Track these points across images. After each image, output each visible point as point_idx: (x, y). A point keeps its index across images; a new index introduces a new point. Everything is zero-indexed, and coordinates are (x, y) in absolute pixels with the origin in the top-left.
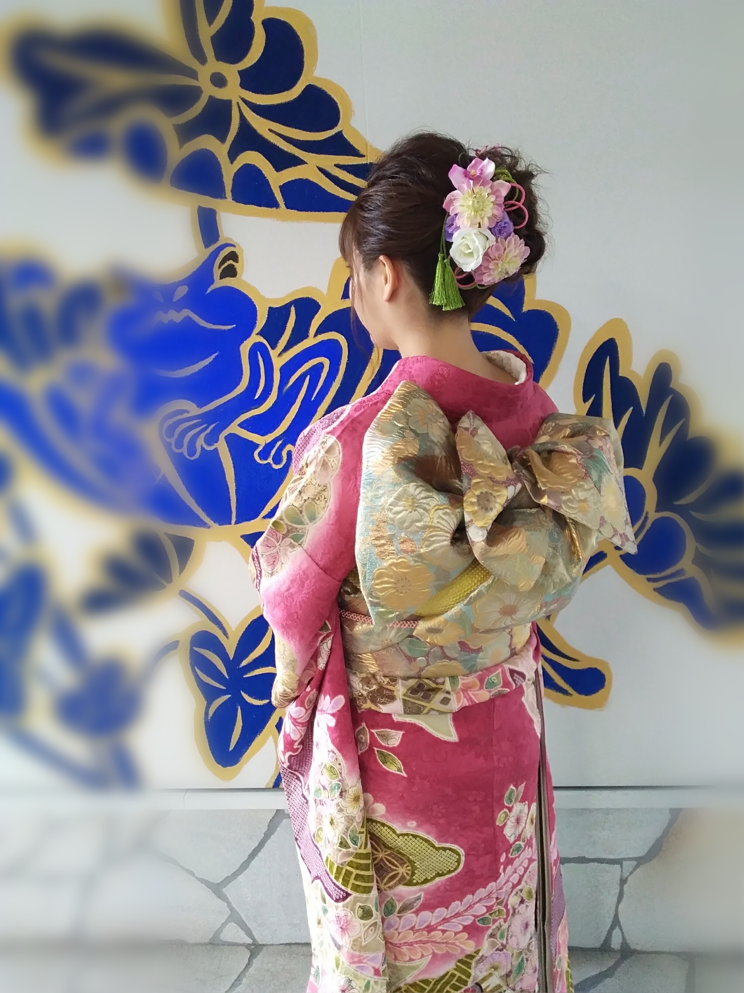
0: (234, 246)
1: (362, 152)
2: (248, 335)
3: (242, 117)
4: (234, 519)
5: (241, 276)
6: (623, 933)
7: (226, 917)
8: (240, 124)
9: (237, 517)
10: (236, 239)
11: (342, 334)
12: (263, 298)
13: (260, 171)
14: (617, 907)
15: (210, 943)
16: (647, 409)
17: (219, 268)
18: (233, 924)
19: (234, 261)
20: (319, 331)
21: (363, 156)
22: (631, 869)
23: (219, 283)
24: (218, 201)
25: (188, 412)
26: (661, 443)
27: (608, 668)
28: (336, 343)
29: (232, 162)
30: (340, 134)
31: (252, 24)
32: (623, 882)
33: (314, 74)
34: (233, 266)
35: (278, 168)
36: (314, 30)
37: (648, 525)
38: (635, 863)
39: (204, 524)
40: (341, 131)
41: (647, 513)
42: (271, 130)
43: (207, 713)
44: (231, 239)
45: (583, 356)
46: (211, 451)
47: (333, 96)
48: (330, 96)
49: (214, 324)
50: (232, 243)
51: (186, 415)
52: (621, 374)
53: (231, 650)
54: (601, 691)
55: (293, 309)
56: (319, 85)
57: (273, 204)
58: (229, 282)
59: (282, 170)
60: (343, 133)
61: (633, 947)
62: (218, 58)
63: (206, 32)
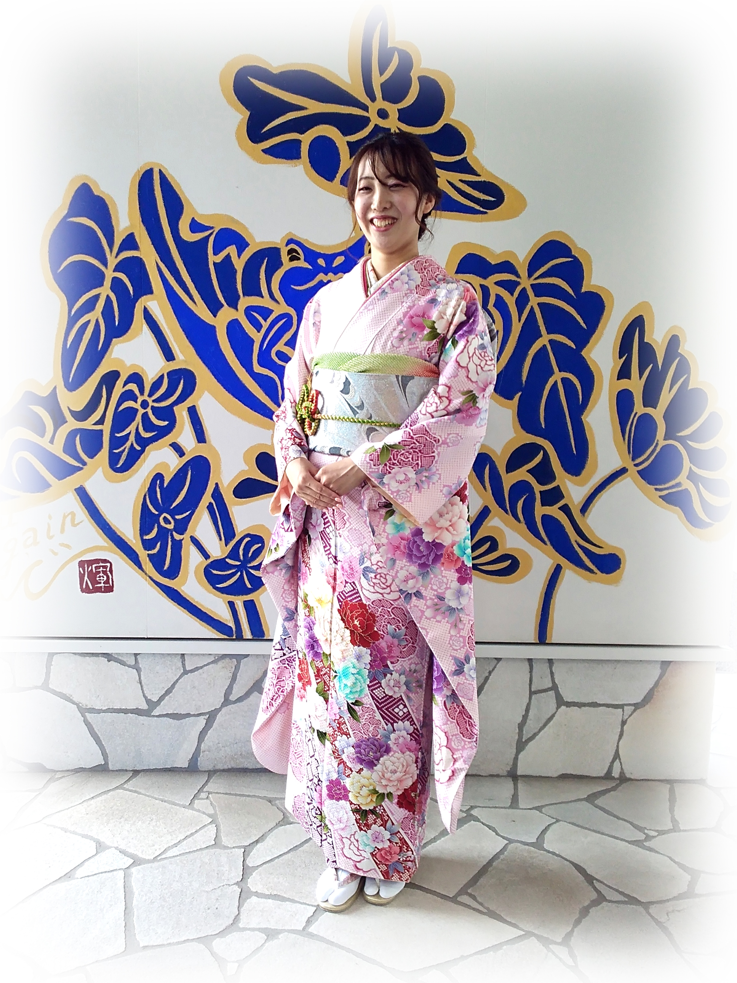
1: (479, 173)
6: (621, 763)
14: (618, 743)
16: (662, 366)
21: (479, 176)
22: (630, 712)
26: (670, 391)
27: (623, 554)
30: (464, 160)
31: (410, 78)
32: (624, 723)
33: (451, 117)
36: (453, 88)
37: (658, 449)
38: (633, 708)
40: (466, 158)
41: (658, 440)
45: (620, 327)
47: (463, 133)
48: (460, 133)
52: (646, 341)
54: (617, 572)
56: (453, 124)
61: (628, 776)
62: (384, 99)
63: (377, 81)
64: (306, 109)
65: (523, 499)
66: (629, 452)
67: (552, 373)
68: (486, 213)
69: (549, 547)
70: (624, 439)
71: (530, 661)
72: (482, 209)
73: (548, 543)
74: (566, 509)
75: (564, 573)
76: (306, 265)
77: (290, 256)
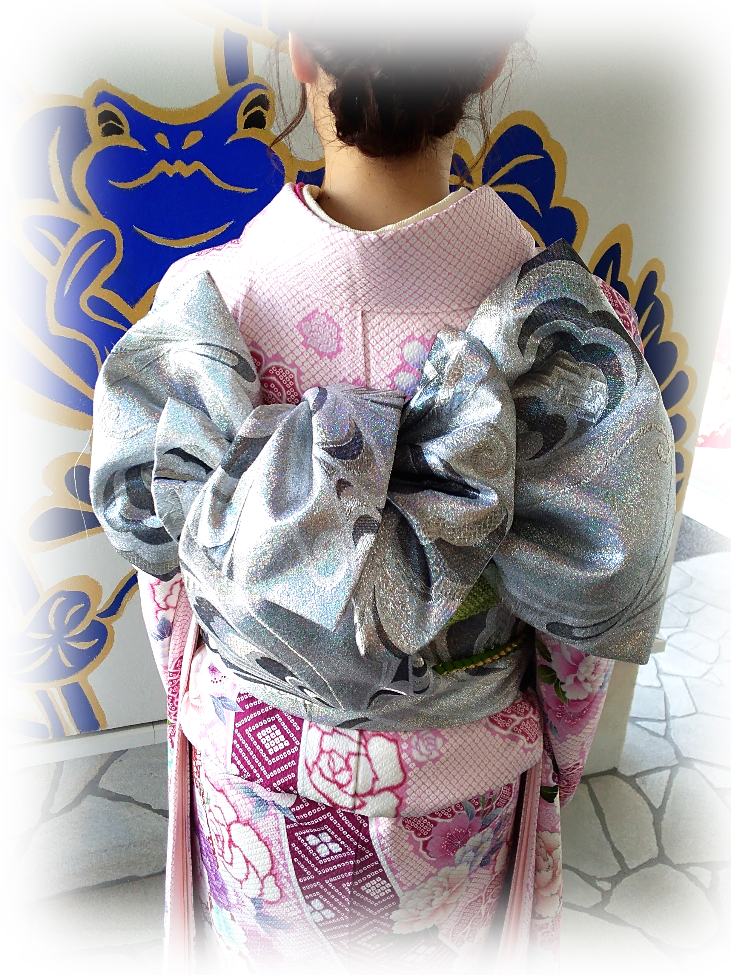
0: (265, 88)
5: (270, 127)
10: (267, 80)
12: (293, 159)
17: (245, 113)
19: (263, 108)
23: (242, 133)
24: (253, 26)
34: (262, 113)
44: (262, 79)
49: (231, 185)
50: (263, 84)
58: (253, 133)
76: (134, 144)
77: (104, 125)
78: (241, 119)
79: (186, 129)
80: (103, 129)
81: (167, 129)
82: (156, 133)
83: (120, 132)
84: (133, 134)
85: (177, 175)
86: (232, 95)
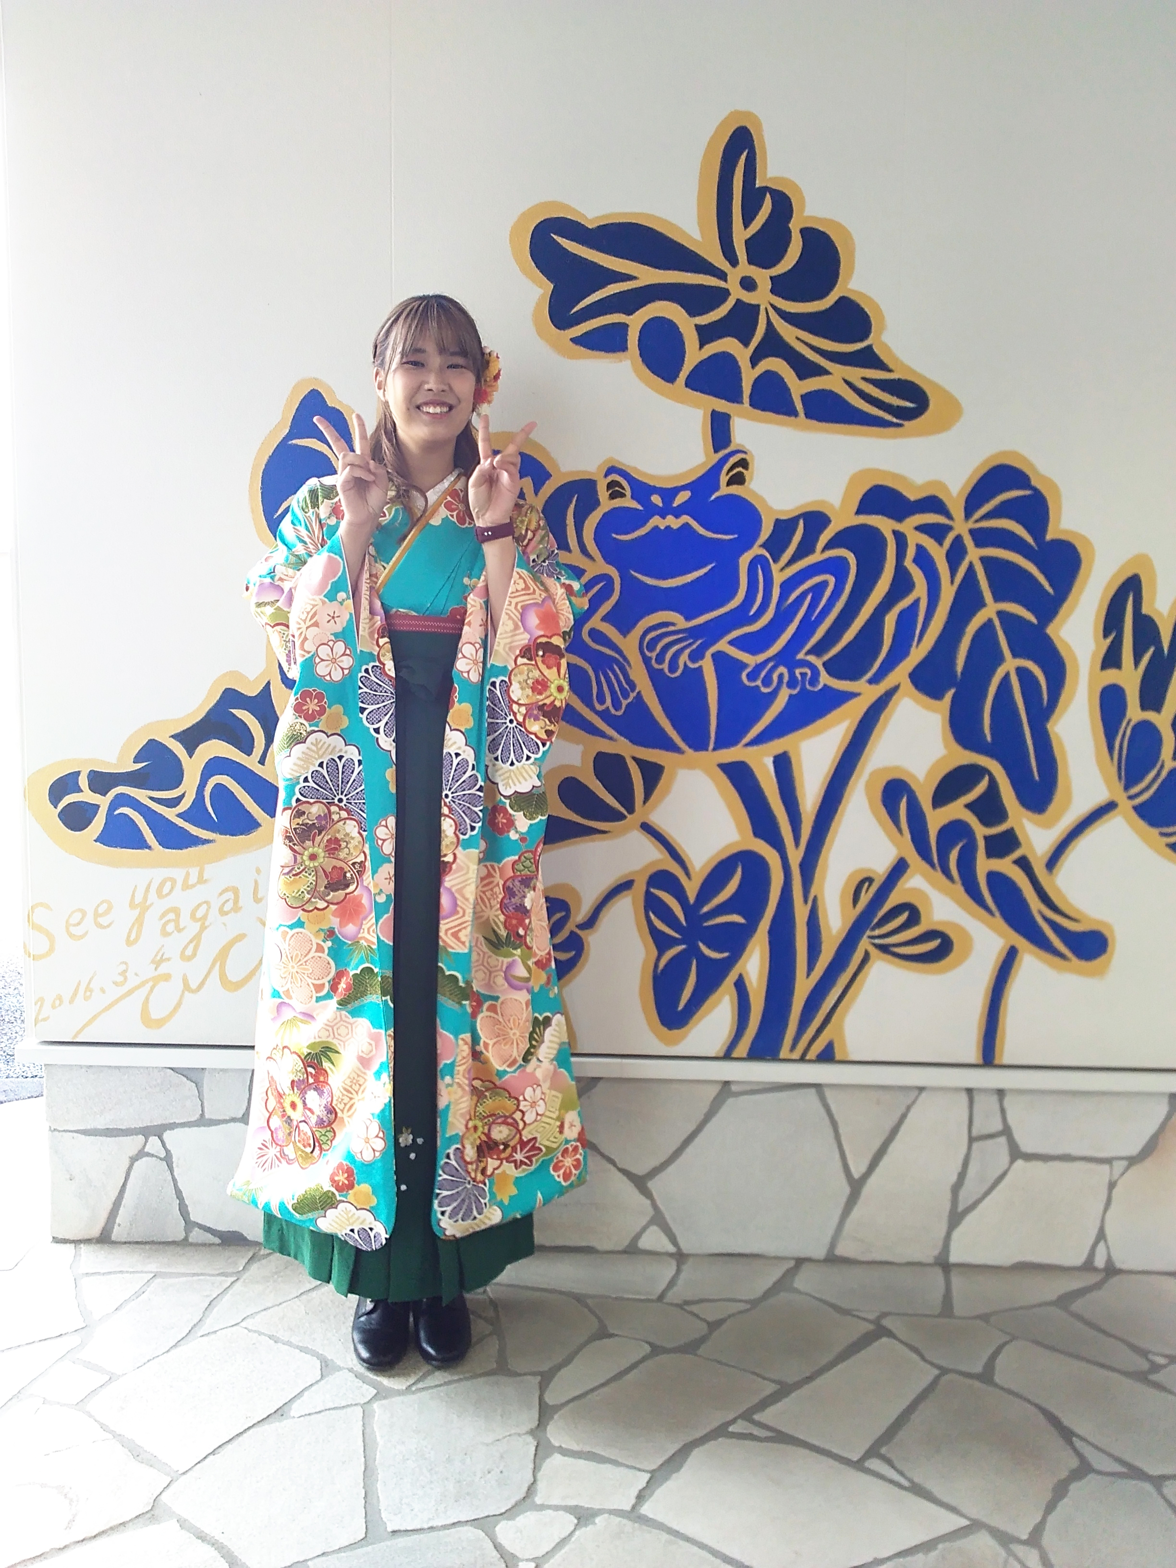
0: (745, 453)
1: (891, 366)
2: (749, 547)
3: (769, 323)
4: (711, 746)
5: (749, 484)
6: (1108, 1248)
7: (648, 1218)
8: (767, 330)
9: (715, 743)
10: (748, 447)
11: (852, 551)
12: (770, 509)
13: (782, 379)
14: (1104, 1216)
15: (624, 1252)
16: (1168, 652)
17: (727, 474)
18: (654, 1228)
19: (743, 468)
20: (828, 547)
21: (890, 371)
22: (1122, 1170)
23: (724, 490)
24: (735, 405)
25: (673, 624)
27: (1112, 931)
28: (843, 560)
29: (753, 367)
30: (869, 348)
31: (789, 232)
32: (1112, 1185)
33: (848, 286)
34: (743, 473)
35: (801, 377)
36: (854, 244)
37: (1164, 773)
38: (1127, 1163)
39: (675, 749)
40: (871, 345)
41: (1163, 762)
42: (798, 339)
43: (656, 966)
44: (743, 446)
45: (1105, 591)
46: (695, 669)
47: (866, 310)
48: (863, 309)
49: (714, 532)
50: (744, 450)
51: (671, 628)
52: (1145, 610)
53: (692, 893)
54: (1103, 959)
55: (801, 523)
56: (853, 297)
57: (793, 413)
58: (735, 490)
59: (805, 379)
60: (874, 347)
61: (1119, 1265)
62: (750, 262)
63: (740, 235)
64: (635, 278)
65: (958, 848)
66: (1120, 778)
67: (1000, 659)
68: (900, 425)
69: (999, 920)
70: (1112, 759)
71: (969, 1091)
72: (895, 420)
73: (997, 914)
74: (1023, 863)
75: (1022, 959)
76: (634, 505)
77: (610, 491)
78: (724, 479)
79: (676, 490)
80: (610, 495)
81: (662, 492)
82: (652, 494)
83: (623, 495)
84: (632, 497)
85: (668, 528)
86: (717, 460)
